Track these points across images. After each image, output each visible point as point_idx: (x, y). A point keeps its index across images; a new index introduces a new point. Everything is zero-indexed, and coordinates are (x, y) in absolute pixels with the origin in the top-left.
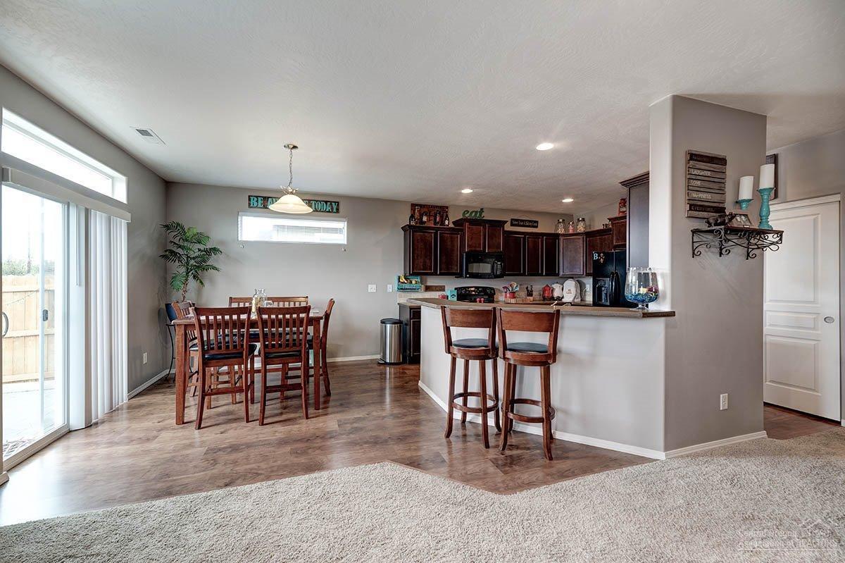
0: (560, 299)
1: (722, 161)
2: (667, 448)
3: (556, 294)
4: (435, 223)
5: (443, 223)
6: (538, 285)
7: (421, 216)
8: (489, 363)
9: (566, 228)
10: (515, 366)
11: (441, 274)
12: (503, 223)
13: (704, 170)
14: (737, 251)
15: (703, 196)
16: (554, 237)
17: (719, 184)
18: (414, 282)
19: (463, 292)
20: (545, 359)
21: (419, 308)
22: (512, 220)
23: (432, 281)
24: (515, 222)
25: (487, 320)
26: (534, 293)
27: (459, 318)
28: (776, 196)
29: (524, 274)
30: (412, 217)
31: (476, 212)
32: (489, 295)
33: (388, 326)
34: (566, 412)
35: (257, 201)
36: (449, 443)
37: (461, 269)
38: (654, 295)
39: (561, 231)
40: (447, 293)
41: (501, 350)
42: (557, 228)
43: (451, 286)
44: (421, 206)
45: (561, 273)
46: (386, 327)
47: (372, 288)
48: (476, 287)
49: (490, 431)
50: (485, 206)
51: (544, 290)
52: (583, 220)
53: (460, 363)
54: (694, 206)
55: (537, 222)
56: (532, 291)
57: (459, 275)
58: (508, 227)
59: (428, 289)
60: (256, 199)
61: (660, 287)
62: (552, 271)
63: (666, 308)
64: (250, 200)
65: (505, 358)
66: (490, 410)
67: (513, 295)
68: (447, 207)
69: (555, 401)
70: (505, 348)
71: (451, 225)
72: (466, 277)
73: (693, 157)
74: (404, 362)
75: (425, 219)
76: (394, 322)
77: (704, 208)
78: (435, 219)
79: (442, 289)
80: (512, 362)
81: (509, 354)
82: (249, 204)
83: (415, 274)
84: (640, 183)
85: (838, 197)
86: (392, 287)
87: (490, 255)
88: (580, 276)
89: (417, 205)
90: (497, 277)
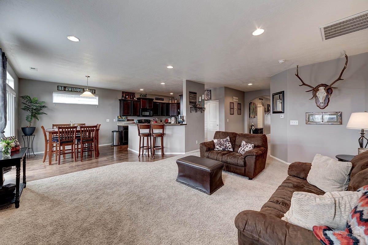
0: (170, 123)
1: (196, 93)
2: (185, 152)
3: (169, 121)
4: (131, 98)
5: (133, 98)
6: (164, 119)
7: (126, 96)
8: (149, 138)
9: (172, 101)
10: (155, 137)
11: (133, 115)
12: (152, 99)
13: (192, 95)
14: (199, 112)
15: (193, 100)
16: (168, 104)
17: (195, 98)
18: (123, 118)
19: (140, 121)
20: (162, 135)
21: (128, 126)
22: (156, 98)
23: (129, 118)
24: (157, 99)
25: (148, 127)
26: (163, 121)
27: (142, 127)
28: (211, 99)
29: (159, 115)
30: (123, 96)
31: (144, 95)
32: (149, 121)
33: (115, 133)
34: (167, 148)
35: (61, 88)
36: (139, 158)
37: (140, 114)
38: (183, 121)
39: (170, 102)
40: (135, 121)
41: (152, 134)
42: (169, 102)
43: (136, 119)
44: (126, 92)
45: (170, 115)
46: (114, 133)
47: (108, 120)
48: (144, 120)
49: (149, 155)
50: (147, 93)
51: (166, 120)
52: (176, 99)
53: (142, 138)
54: (190, 102)
55: (163, 99)
56: (162, 121)
57: (139, 116)
58: (154, 101)
59: (128, 120)
60: (61, 87)
61: (184, 119)
62: (168, 114)
63: (185, 123)
64: (58, 87)
65: (153, 136)
66: (149, 149)
67: (156, 122)
68: (135, 93)
69: (164, 145)
70: (153, 133)
71: (136, 100)
72: (141, 116)
73: (190, 92)
74: (121, 145)
75: (127, 97)
76: (117, 132)
77: (192, 103)
78: (131, 97)
79: (133, 120)
80: (154, 136)
81: (154, 135)
82: (58, 89)
83: (124, 116)
84: (181, 96)
85: (218, 101)
86: (115, 120)
87: (149, 109)
88: (176, 116)
89: (124, 92)
90: (151, 116)
